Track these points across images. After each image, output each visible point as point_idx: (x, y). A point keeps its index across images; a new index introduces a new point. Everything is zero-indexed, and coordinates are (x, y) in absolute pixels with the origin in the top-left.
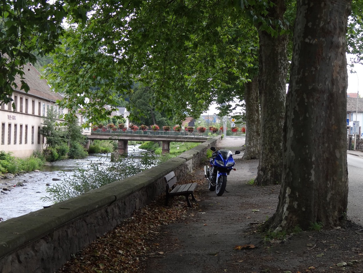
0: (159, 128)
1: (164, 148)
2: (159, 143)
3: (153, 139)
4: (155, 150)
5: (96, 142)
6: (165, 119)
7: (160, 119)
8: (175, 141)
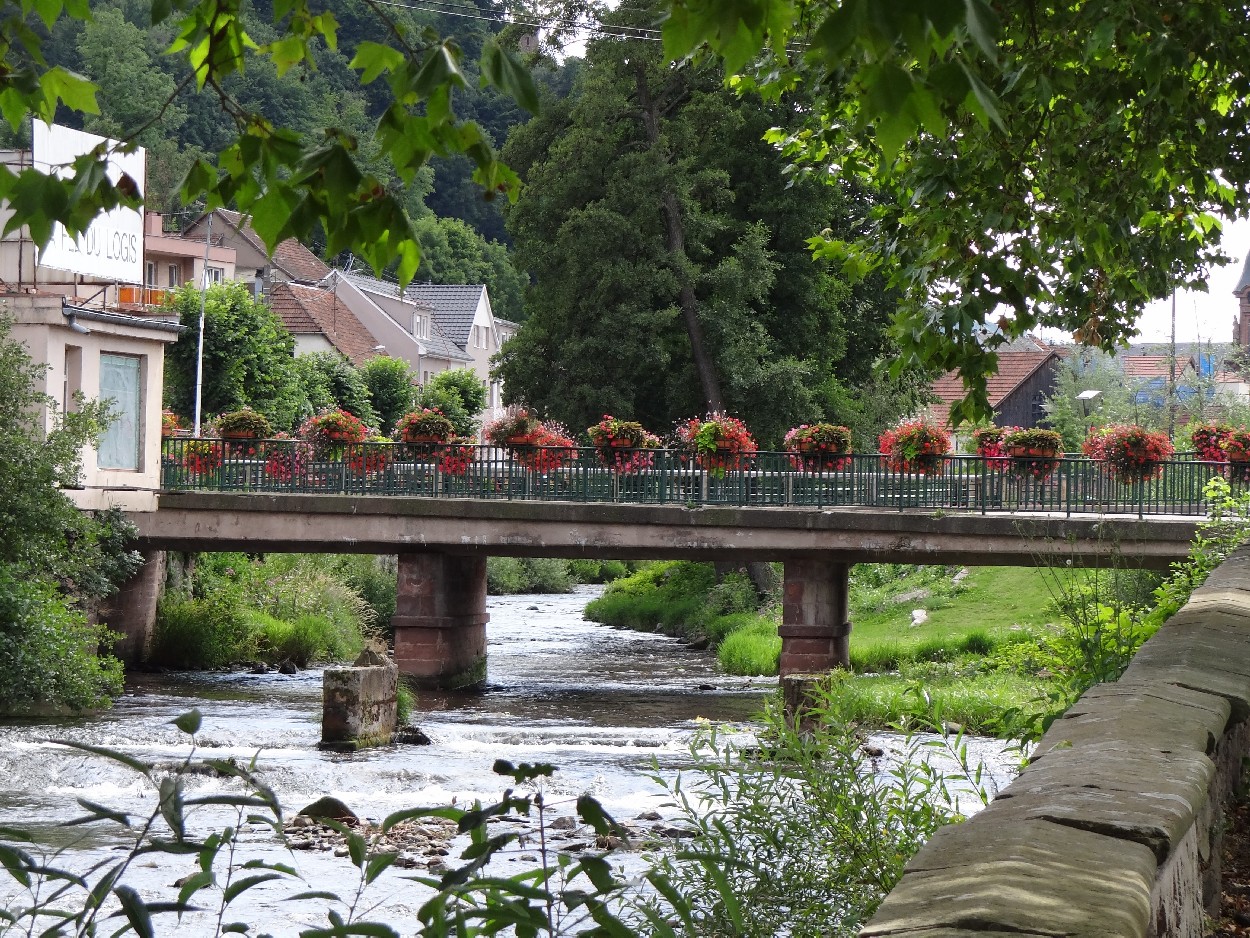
0: (750, 446)
1: (801, 615)
2: (752, 575)
3: (695, 539)
4: (720, 636)
5: (219, 570)
6: (803, 367)
7: (761, 373)
8: (896, 557)
